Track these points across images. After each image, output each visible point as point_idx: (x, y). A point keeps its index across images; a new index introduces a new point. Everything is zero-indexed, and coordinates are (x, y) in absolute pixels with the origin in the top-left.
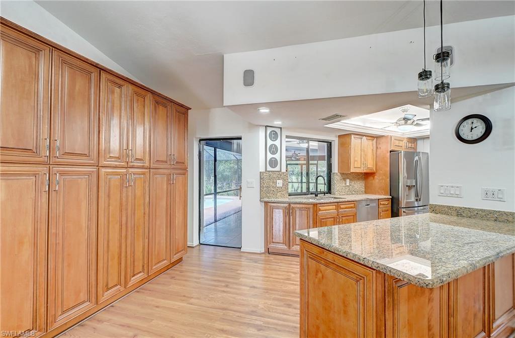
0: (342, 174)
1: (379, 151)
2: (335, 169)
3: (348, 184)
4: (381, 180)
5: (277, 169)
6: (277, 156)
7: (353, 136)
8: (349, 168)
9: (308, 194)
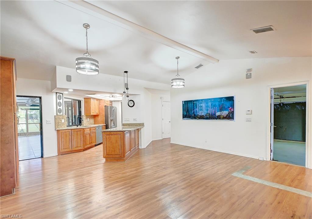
0: (86, 116)
1: (100, 106)
2: (83, 113)
3: (88, 120)
4: (101, 118)
5: (61, 114)
6: (61, 108)
7: (91, 99)
8: (90, 113)
9: (72, 126)
